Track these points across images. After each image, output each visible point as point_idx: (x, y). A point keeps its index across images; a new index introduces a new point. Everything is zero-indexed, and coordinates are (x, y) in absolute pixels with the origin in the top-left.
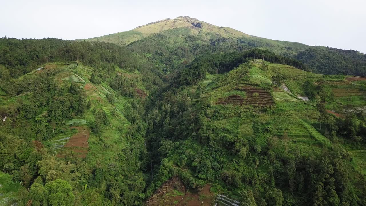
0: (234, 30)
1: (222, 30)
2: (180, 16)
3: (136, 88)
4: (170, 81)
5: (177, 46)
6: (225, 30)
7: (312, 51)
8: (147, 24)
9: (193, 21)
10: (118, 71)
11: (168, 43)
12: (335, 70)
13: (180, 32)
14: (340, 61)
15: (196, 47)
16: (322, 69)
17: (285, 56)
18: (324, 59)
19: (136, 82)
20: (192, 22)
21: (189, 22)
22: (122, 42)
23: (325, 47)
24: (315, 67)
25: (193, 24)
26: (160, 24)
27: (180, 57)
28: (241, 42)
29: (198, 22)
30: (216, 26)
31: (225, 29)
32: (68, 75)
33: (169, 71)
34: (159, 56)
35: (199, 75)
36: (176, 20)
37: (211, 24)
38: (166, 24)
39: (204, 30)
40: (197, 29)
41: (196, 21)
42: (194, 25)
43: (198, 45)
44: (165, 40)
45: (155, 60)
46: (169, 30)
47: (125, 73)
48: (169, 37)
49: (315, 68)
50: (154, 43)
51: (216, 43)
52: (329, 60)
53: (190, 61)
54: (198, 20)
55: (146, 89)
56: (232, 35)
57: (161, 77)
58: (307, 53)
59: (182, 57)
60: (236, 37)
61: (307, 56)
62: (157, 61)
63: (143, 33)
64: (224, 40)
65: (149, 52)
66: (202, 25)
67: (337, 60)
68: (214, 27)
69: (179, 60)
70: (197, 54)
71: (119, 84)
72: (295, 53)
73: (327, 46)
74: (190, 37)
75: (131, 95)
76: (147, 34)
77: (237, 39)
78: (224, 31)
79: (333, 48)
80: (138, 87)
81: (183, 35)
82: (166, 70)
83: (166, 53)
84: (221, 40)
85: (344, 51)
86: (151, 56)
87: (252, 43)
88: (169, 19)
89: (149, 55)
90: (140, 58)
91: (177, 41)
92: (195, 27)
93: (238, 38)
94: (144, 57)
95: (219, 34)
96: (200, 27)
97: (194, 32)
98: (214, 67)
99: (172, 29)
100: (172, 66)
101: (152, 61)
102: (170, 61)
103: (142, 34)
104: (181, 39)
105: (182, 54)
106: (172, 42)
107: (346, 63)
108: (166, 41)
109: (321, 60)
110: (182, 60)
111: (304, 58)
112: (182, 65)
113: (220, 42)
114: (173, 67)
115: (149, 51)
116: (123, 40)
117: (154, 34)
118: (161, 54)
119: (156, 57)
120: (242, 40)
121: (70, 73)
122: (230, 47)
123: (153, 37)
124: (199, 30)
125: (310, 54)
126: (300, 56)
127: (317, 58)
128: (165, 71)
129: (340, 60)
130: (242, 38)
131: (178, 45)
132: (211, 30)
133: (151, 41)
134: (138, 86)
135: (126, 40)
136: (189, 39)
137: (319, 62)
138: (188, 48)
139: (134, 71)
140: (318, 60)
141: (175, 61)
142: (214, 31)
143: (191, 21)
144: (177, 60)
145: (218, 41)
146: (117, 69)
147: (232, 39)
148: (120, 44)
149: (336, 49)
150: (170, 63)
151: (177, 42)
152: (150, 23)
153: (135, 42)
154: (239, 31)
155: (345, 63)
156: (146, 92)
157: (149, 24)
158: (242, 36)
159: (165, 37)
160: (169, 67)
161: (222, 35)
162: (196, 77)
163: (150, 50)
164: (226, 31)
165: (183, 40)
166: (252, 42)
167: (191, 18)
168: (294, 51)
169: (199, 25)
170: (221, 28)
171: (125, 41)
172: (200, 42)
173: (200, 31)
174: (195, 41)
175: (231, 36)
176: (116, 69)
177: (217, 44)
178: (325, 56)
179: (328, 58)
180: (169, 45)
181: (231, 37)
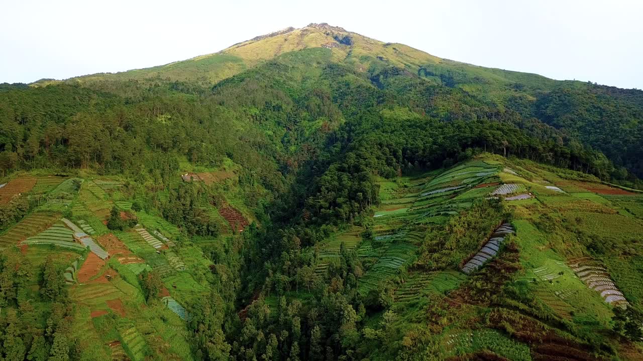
0: (412, 50)
1: (390, 49)
2: (312, 24)
3: (224, 206)
4: (296, 170)
5: (307, 85)
6: (394, 49)
7: (565, 95)
8: (252, 40)
9: (336, 33)
10: (186, 170)
11: (291, 79)
12: (617, 137)
13: (313, 56)
14: (625, 119)
15: (344, 89)
16: (590, 133)
17: (513, 102)
18: (591, 114)
19: (225, 191)
20: (334, 35)
21: (328, 34)
22: (204, 78)
23: (585, 84)
24: (576, 129)
25: (336, 38)
26: (275, 40)
27: (314, 114)
28: (428, 74)
29: (345, 34)
30: (379, 41)
31: (394, 47)
32: (46, 226)
33: (295, 144)
34: (274, 112)
35: (365, 198)
36: (304, 32)
37: (369, 38)
38: (286, 40)
39: (357, 50)
40: (343, 49)
41: (342, 33)
42: (338, 41)
43: (347, 85)
44: (285, 74)
45: (266, 120)
46: (292, 53)
47: (201, 171)
48: (293, 67)
49: (576, 131)
50: (263, 85)
51: (382, 77)
52: (601, 114)
53: (335, 126)
54: (345, 31)
55: (246, 204)
56: (408, 59)
57: (279, 160)
58: (556, 99)
59: (319, 115)
60: (417, 62)
61: (555, 104)
62: (270, 123)
63: (244, 57)
64: (396, 71)
65: (254, 105)
66: (353, 40)
67: (620, 116)
68: (375, 43)
69: (313, 120)
70: (347, 106)
71: (184, 205)
72: (531, 98)
73: (587, 82)
74: (331, 67)
75: (212, 232)
76: (250, 61)
77: (419, 68)
78: (394, 51)
79: (600, 85)
80: (229, 202)
81: (318, 63)
82: (289, 142)
83: (288, 104)
84: (390, 72)
85: (622, 91)
86: (258, 112)
87: (447, 75)
88: (291, 29)
89: (254, 111)
90: (236, 118)
91: (307, 75)
92: (340, 43)
93: (421, 65)
94: (244, 115)
95: (384, 57)
96: (350, 45)
97: (339, 54)
98: (392, 159)
99: (296, 50)
100: (299, 132)
101: (260, 123)
102: (295, 122)
103: (241, 60)
104: (316, 71)
105: (319, 106)
106: (298, 76)
107: (638, 122)
108: (287, 77)
109: (586, 115)
110: (320, 122)
111: (550, 108)
112: (320, 134)
113: (389, 75)
114: (301, 135)
115: (254, 103)
116: (206, 74)
117: (265, 63)
118: (278, 108)
119: (269, 114)
120: (428, 70)
121: (53, 219)
122: (409, 88)
123: (261, 69)
124: (348, 50)
125: (560, 101)
126: (542, 104)
127: (577, 111)
128: (285, 143)
129: (626, 116)
130: (429, 66)
131: (309, 84)
132: (370, 50)
133: (257, 79)
134: (228, 200)
135: (212, 73)
136: (331, 71)
137: (583, 120)
138: (329, 91)
139: (221, 161)
140: (581, 114)
141: (305, 123)
142: (376, 51)
143: (333, 33)
144: (309, 121)
145: (385, 73)
146: (184, 164)
147: (409, 67)
148: (200, 83)
149: (606, 86)
150: (296, 127)
151: (308, 78)
152: (257, 37)
153: (227, 81)
154: (422, 52)
155: (636, 123)
156: (244, 211)
157: (254, 39)
158: (428, 60)
159: (286, 68)
160: (293, 135)
161: (391, 59)
162: (357, 205)
163: (257, 100)
164: (397, 52)
165: (318, 72)
166: (447, 73)
167: (332, 27)
168: (528, 92)
169: (346, 41)
170: (388, 44)
171: (209, 77)
172: (350, 77)
173: (350, 51)
174: (342, 76)
175: (407, 61)
176: (181, 165)
177: (383, 79)
178: (595, 107)
179: (601, 112)
180: (292, 83)
181: (407, 63)
